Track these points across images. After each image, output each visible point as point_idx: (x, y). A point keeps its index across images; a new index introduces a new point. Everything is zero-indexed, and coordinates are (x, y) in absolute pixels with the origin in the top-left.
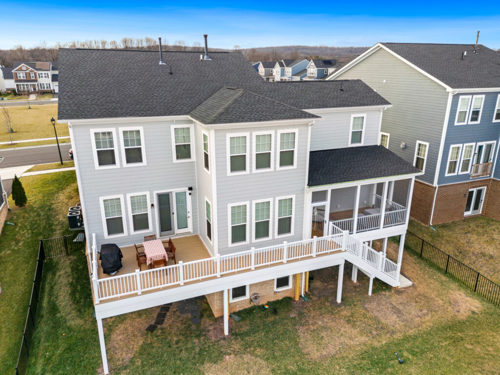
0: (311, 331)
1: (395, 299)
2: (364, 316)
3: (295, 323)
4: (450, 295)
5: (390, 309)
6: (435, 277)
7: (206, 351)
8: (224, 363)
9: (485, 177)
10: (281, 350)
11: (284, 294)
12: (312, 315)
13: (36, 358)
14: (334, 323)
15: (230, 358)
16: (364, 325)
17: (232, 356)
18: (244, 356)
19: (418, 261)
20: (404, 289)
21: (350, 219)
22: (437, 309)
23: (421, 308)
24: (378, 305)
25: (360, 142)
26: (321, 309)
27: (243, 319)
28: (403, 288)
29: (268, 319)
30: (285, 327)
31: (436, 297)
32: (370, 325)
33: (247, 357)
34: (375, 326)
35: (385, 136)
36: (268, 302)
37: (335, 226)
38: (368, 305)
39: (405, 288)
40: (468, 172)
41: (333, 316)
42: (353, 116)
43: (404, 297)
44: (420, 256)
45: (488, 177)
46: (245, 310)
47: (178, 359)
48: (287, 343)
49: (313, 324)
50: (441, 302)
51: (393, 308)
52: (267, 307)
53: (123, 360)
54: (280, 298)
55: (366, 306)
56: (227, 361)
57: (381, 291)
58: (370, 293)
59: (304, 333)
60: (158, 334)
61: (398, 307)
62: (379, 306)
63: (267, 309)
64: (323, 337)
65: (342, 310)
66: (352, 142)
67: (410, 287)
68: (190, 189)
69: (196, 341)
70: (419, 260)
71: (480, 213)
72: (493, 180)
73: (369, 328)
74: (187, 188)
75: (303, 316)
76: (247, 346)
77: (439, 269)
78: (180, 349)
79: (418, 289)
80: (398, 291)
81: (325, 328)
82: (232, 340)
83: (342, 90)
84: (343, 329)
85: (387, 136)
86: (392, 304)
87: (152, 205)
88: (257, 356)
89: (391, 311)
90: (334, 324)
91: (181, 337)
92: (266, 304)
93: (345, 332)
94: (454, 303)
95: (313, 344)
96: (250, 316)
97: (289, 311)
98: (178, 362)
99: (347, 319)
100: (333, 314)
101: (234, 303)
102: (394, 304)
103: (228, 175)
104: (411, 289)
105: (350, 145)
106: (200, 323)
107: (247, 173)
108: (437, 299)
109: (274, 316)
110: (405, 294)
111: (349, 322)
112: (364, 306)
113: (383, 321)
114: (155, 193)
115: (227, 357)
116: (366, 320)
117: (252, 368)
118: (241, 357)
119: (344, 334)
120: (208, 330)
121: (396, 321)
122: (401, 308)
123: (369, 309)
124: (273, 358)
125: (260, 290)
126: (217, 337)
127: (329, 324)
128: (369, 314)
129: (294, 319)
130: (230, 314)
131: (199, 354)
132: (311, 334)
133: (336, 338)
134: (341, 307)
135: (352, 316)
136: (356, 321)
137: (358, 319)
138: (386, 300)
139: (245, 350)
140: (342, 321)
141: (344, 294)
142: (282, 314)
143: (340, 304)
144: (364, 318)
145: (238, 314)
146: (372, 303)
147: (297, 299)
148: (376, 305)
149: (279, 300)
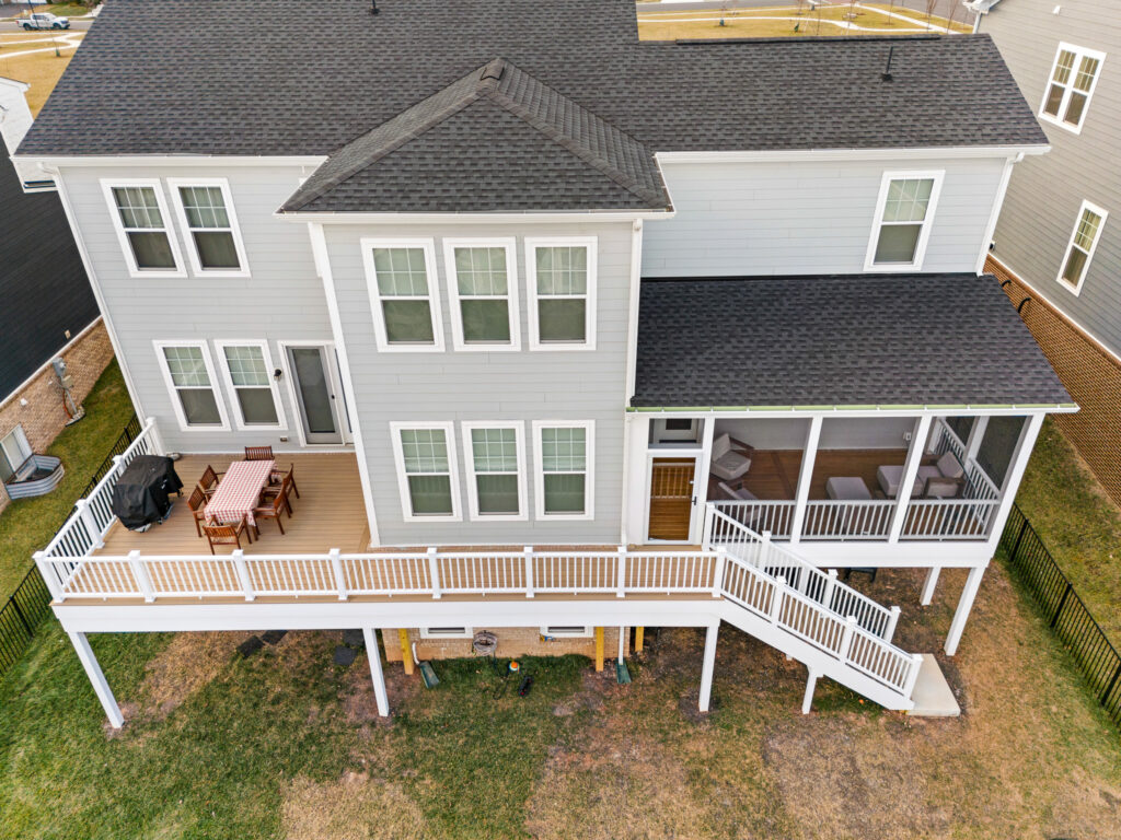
0: (578, 772)
1: (873, 749)
2: (748, 774)
3: (560, 733)
4: (1064, 784)
5: (834, 776)
6: (1054, 709)
7: (319, 744)
8: (334, 790)
10: (476, 801)
11: (570, 648)
12: (611, 725)
13: (41, 644)
14: (653, 767)
15: (356, 779)
16: (728, 802)
17: (364, 777)
18: (388, 786)
19: (1037, 635)
20: (923, 722)
21: (783, 503)
22: (988, 820)
23: (937, 802)
24: (811, 750)
25: (910, 258)
26: (642, 713)
27: (444, 684)
28: (924, 718)
29: (500, 702)
30: (525, 740)
31: (1011, 779)
32: (744, 808)
33: (393, 792)
34: (758, 817)
35: (1093, 215)
36: (525, 656)
37: (725, 517)
38: (781, 743)
39: (929, 720)
41: (661, 747)
42: (889, 176)
43: (906, 748)
44: (1053, 623)
46: (460, 661)
47: (252, 743)
48: (502, 785)
49: (596, 754)
50: (1018, 797)
51: (846, 774)
52: (513, 668)
53: (160, 705)
54: (559, 654)
55: (774, 744)
56: (347, 785)
57: (848, 708)
58: (806, 708)
59: (557, 772)
60: (255, 666)
61: (864, 776)
62: (810, 755)
63: (514, 672)
64: (598, 799)
65: (696, 736)
66: (879, 258)
67: (948, 719)
69: (315, 708)
70: (1043, 637)
73: (737, 814)
75: (587, 719)
76: (408, 760)
77: (1088, 682)
78: (272, 718)
79: (970, 735)
80: (900, 724)
81: (619, 775)
82: (386, 733)
83: (887, 78)
84: (664, 794)
85: (1099, 218)
86: (853, 761)
87: (279, 373)
88: (416, 797)
89: (837, 782)
90: (649, 770)
91: (290, 690)
92: (518, 661)
93: (666, 804)
94: (1060, 819)
95: (562, 811)
96: (462, 682)
97: (562, 695)
98: (250, 751)
99: (692, 767)
100: (663, 741)
102: (860, 761)
103: (380, 350)
104: (946, 727)
105: (870, 267)
106: (347, 666)
107: (438, 350)
108: (1010, 786)
109: (515, 699)
110: (919, 739)
111: (693, 777)
112: (763, 744)
113: (793, 807)
114: (281, 344)
115: (352, 775)
116: (745, 787)
117: (386, 825)
118: (382, 785)
119: (659, 809)
120: (354, 689)
121: (829, 819)
122: (873, 779)
123: (774, 756)
124: (444, 816)
126: (358, 715)
127: (635, 768)
128: (764, 773)
129: (559, 721)
130: (421, 661)
131: (300, 745)
132: (573, 781)
133: (630, 816)
134: (705, 723)
135: (712, 763)
136: (714, 783)
137: (725, 776)
138: (842, 742)
139: (398, 770)
140: (677, 769)
141: (734, 686)
142: (539, 698)
143: (705, 715)
144: (744, 780)
145: (439, 666)
146: (795, 740)
147: (600, 667)
148: (802, 749)
149: (552, 657)
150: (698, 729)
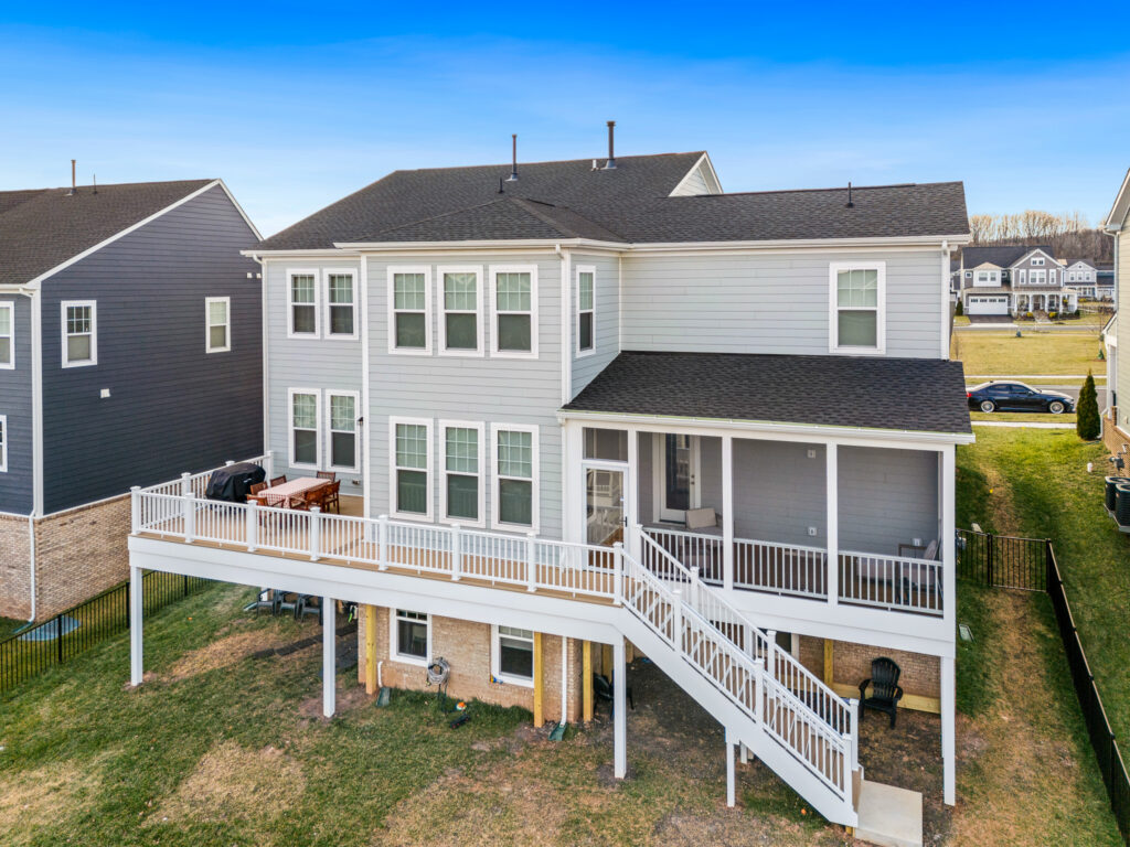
0: (461, 793)
2: (629, 836)
3: (466, 762)
7: (263, 723)
10: (356, 790)
11: (516, 697)
12: (518, 767)
14: (535, 806)
15: (273, 753)
17: (280, 752)
18: (293, 763)
21: (712, 537)
24: (715, 836)
25: (873, 343)
26: (555, 765)
29: (430, 728)
30: (431, 758)
33: (294, 767)
38: (685, 822)
41: (555, 793)
49: (489, 784)
52: (459, 707)
53: (173, 677)
54: (507, 705)
55: (676, 821)
56: (262, 755)
58: (730, 800)
59: (442, 788)
63: (458, 711)
64: (465, 816)
65: (597, 794)
66: (841, 341)
69: (278, 700)
75: (499, 758)
76: (323, 749)
78: (242, 699)
81: (497, 803)
82: (320, 728)
84: (531, 830)
88: (309, 775)
90: (530, 807)
91: (270, 685)
93: (528, 837)
95: (425, 816)
96: (409, 707)
97: (490, 736)
99: (575, 816)
100: (560, 790)
101: (399, 664)
103: (390, 352)
105: (834, 348)
107: (426, 354)
109: (445, 729)
111: (571, 824)
112: (664, 817)
115: (272, 749)
117: (271, 788)
118: (289, 761)
123: (669, 830)
125: (454, 654)
127: (518, 802)
128: (647, 840)
129: (471, 753)
130: (384, 686)
131: (248, 721)
132: (452, 797)
133: (485, 836)
134: (613, 787)
135: (597, 818)
136: (590, 834)
137: (604, 831)
138: (756, 839)
139: (309, 754)
140: (558, 814)
141: (666, 767)
142: (467, 733)
143: (618, 781)
144: (621, 838)
145: (395, 693)
146: (703, 824)
147: (538, 723)
148: (705, 833)
149: (500, 707)
150: (603, 789)
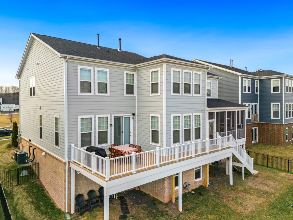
2: (252, 189)
3: (218, 197)
9: (256, 122)
11: (199, 184)
12: (223, 193)
14: (239, 194)
24: (253, 183)
25: (210, 96)
29: (200, 199)
30: (215, 201)
32: (259, 193)
34: (262, 192)
38: (248, 184)
40: (250, 118)
45: (257, 122)
48: (224, 209)
52: (193, 193)
58: (243, 179)
59: (228, 202)
64: (241, 202)
65: (237, 188)
68: (134, 114)
71: (257, 142)
72: (260, 123)
74: (132, 114)
75: (218, 194)
81: (238, 198)
84: (247, 197)
87: (111, 125)
89: (262, 185)
93: (250, 198)
95: (239, 207)
96: (187, 199)
97: (208, 192)
99: (244, 192)
107: (180, 95)
109: (202, 196)
112: (246, 185)
113: (263, 189)
114: (113, 116)
116: (254, 190)
121: (269, 189)
134: (235, 186)
142: (205, 195)
